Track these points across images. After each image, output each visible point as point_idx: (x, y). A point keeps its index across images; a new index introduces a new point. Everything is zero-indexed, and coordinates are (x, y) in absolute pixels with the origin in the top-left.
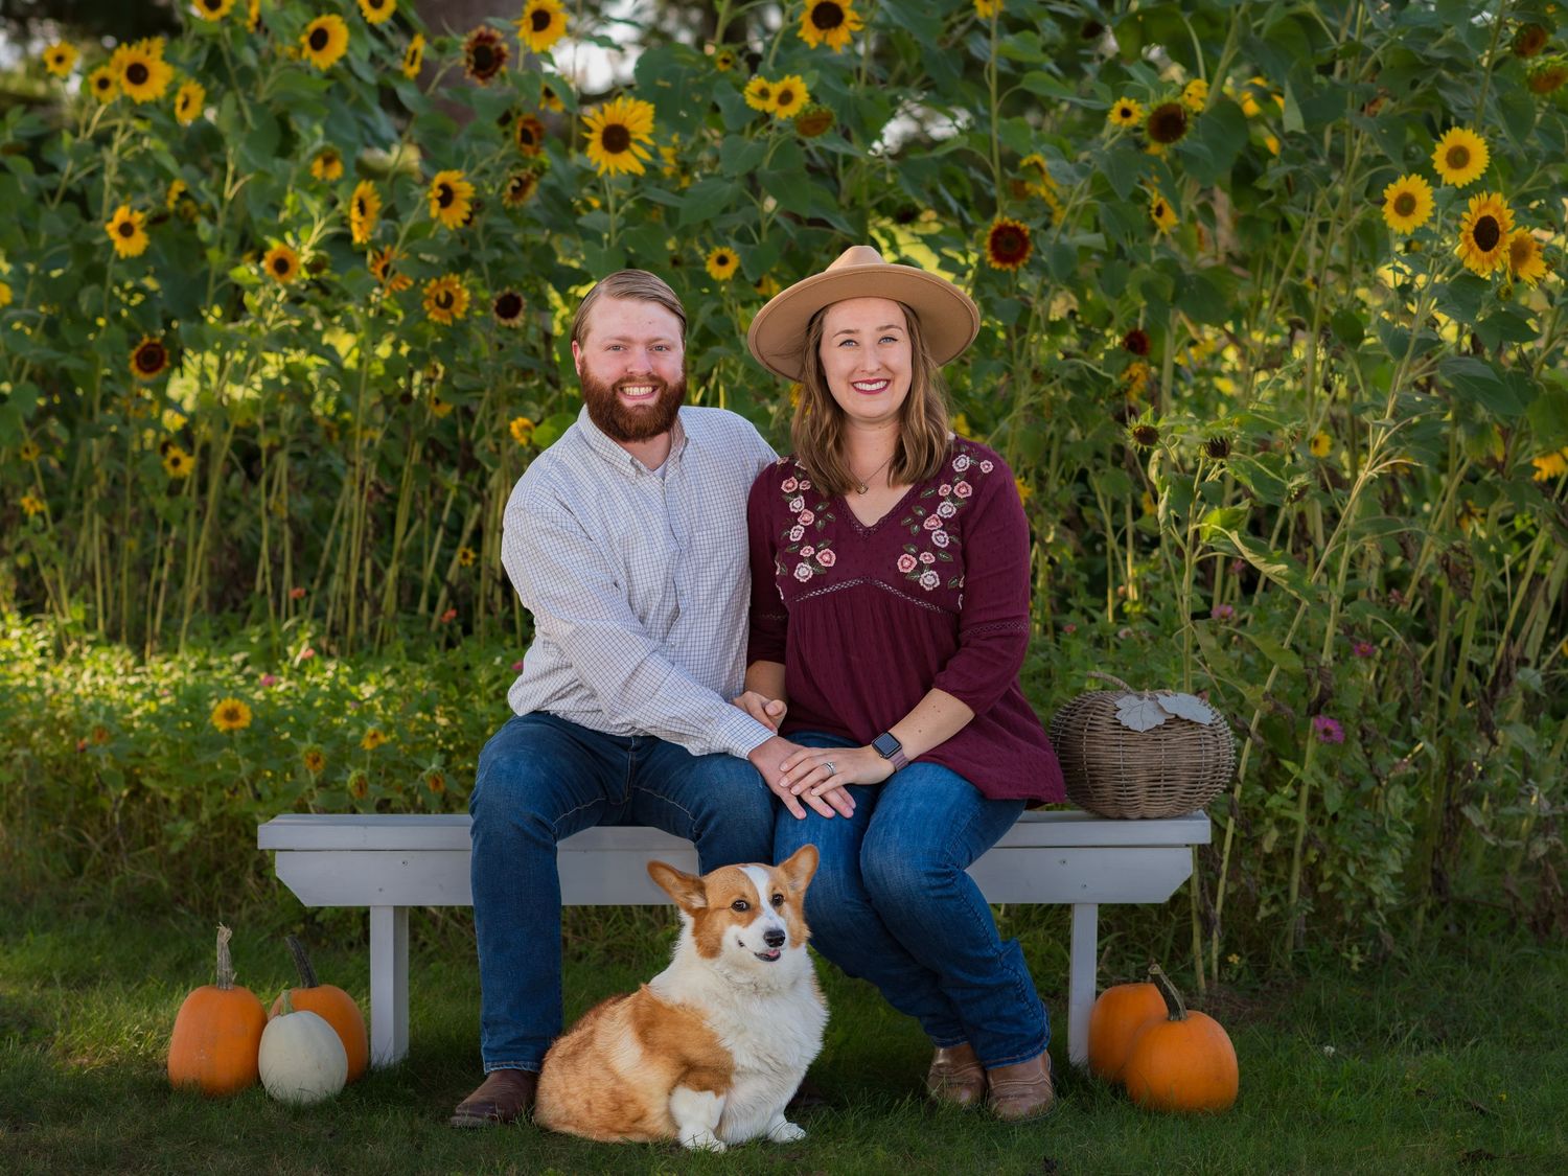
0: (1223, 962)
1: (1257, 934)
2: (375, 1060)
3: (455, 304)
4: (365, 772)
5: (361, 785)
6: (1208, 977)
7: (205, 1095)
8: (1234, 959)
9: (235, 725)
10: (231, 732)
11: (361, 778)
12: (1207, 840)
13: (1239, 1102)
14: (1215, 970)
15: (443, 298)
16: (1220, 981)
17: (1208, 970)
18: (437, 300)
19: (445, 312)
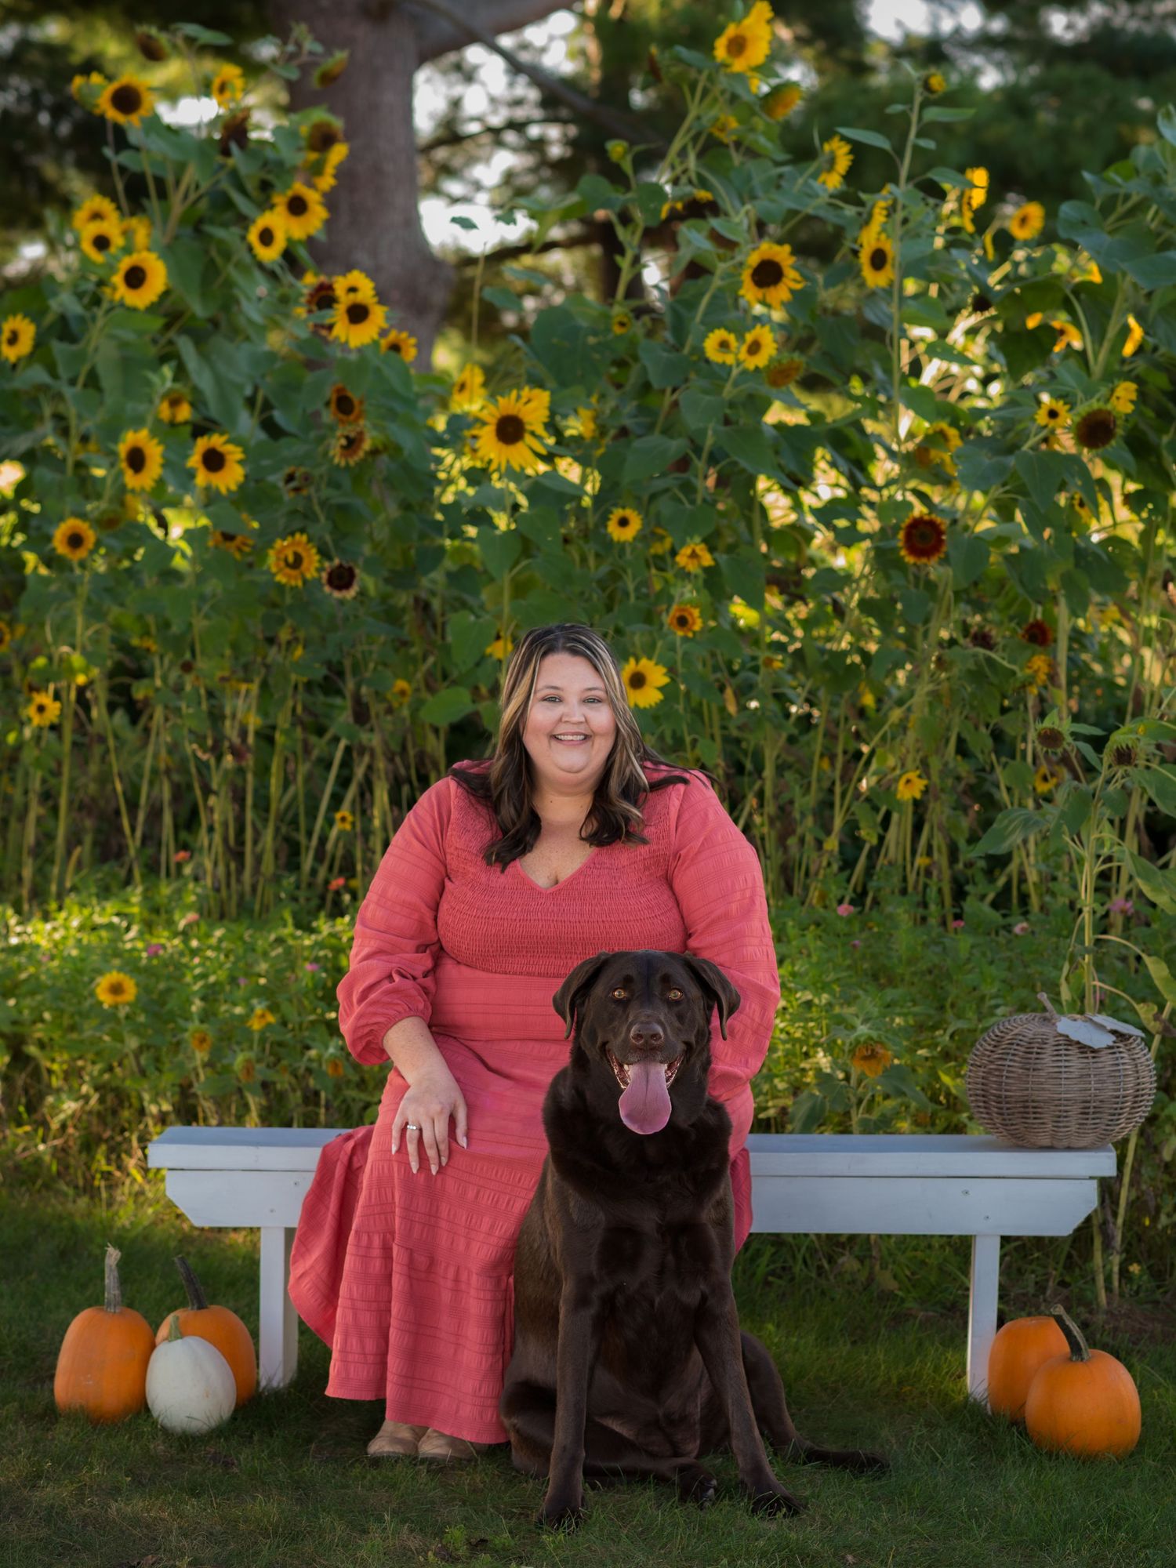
0: (1124, 1272)
1: (1158, 1239)
2: (263, 1383)
3: (305, 565)
4: (251, 1055)
5: (249, 1069)
6: (1109, 1289)
7: (92, 1421)
8: (1135, 1268)
9: (120, 999)
10: (115, 1007)
11: (248, 1061)
12: (1113, 1172)
13: (1141, 1443)
14: (1116, 1283)
15: (291, 559)
16: (1122, 1295)
17: (1108, 1279)
18: (286, 561)
19: (294, 573)
